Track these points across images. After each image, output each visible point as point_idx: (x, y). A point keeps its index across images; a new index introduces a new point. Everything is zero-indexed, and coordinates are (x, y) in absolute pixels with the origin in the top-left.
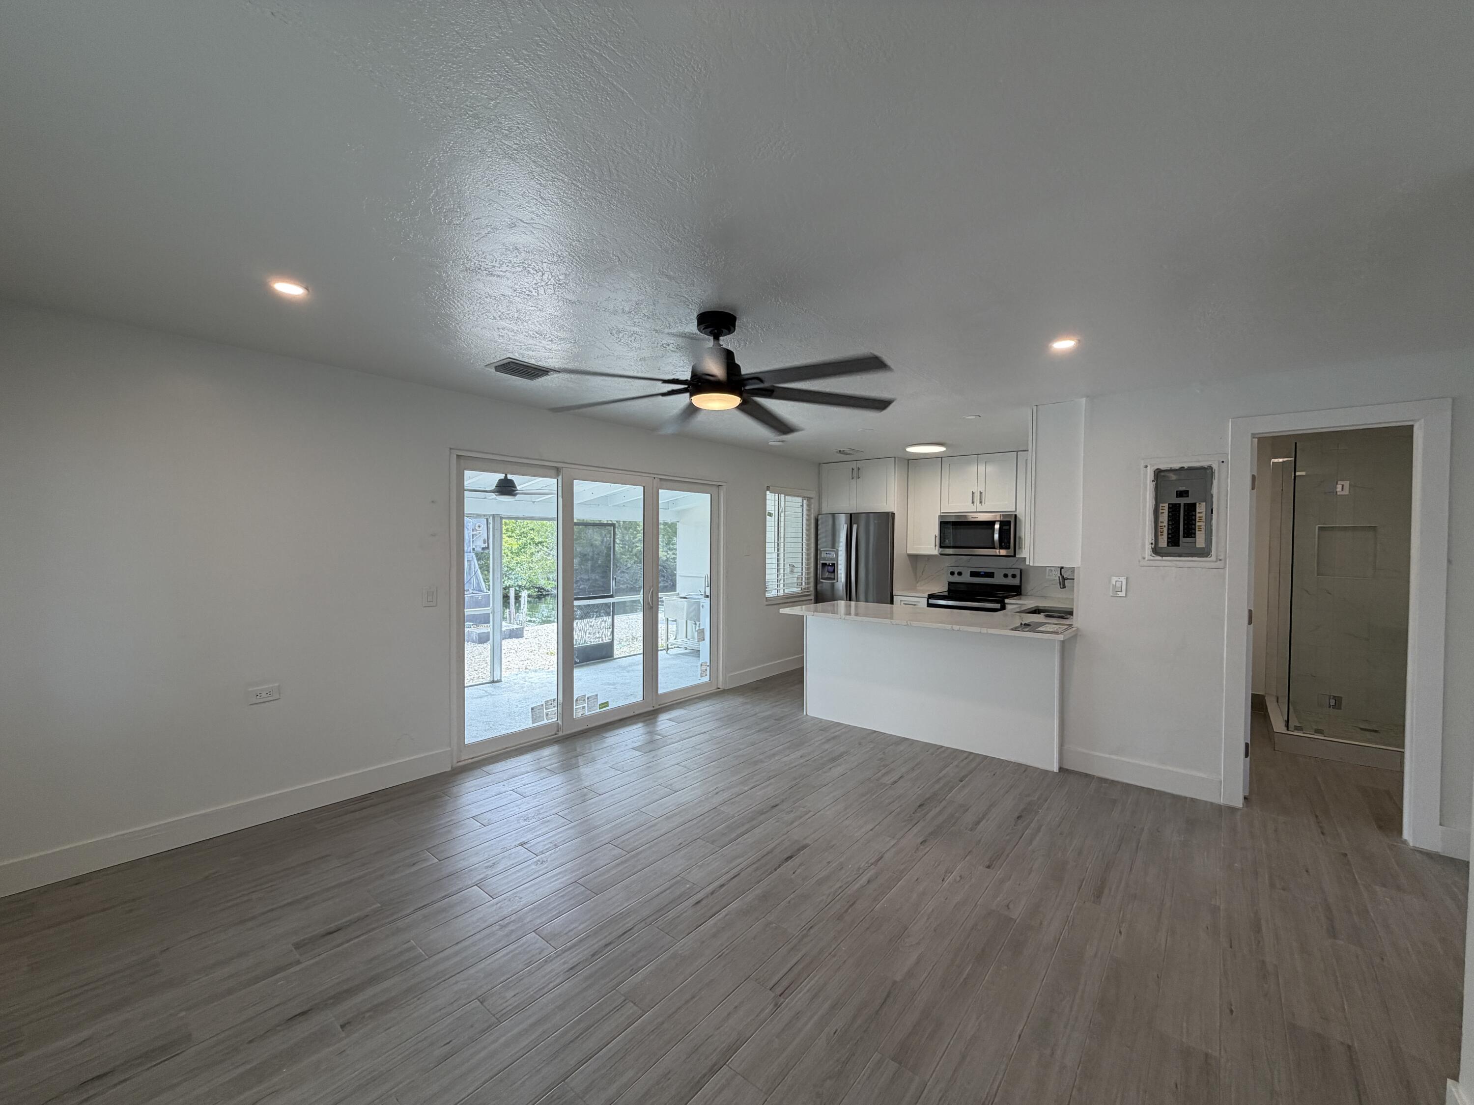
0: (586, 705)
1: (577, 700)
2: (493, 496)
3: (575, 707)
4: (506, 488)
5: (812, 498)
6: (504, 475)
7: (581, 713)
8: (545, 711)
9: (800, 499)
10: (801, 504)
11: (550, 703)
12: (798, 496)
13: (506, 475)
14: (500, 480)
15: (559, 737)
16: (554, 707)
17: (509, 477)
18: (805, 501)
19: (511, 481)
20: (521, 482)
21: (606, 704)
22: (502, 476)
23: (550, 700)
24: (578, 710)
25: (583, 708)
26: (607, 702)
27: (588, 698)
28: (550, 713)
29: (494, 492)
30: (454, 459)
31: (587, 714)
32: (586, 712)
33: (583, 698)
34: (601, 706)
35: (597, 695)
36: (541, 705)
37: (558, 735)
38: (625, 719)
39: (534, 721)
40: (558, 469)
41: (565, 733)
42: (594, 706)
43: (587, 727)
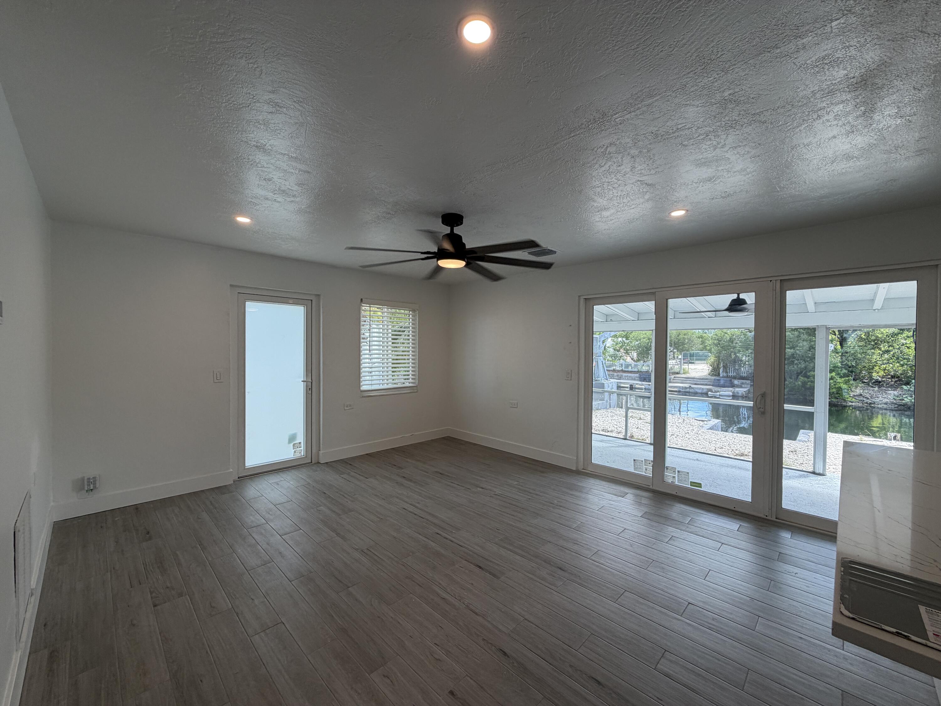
0: (676, 476)
1: (668, 468)
3: (665, 473)
7: (672, 480)
8: (644, 466)
11: (649, 462)
15: (649, 488)
16: (650, 466)
21: (699, 485)
23: (647, 460)
24: (669, 477)
25: (674, 477)
26: (700, 484)
27: (679, 472)
28: (648, 469)
29: (726, 310)
30: (582, 301)
31: (677, 483)
32: (677, 481)
33: (674, 470)
34: (692, 484)
35: (688, 473)
36: (642, 461)
37: (651, 487)
38: (718, 507)
39: (635, 469)
40: (654, 293)
41: (654, 488)
42: (685, 481)
43: (675, 493)
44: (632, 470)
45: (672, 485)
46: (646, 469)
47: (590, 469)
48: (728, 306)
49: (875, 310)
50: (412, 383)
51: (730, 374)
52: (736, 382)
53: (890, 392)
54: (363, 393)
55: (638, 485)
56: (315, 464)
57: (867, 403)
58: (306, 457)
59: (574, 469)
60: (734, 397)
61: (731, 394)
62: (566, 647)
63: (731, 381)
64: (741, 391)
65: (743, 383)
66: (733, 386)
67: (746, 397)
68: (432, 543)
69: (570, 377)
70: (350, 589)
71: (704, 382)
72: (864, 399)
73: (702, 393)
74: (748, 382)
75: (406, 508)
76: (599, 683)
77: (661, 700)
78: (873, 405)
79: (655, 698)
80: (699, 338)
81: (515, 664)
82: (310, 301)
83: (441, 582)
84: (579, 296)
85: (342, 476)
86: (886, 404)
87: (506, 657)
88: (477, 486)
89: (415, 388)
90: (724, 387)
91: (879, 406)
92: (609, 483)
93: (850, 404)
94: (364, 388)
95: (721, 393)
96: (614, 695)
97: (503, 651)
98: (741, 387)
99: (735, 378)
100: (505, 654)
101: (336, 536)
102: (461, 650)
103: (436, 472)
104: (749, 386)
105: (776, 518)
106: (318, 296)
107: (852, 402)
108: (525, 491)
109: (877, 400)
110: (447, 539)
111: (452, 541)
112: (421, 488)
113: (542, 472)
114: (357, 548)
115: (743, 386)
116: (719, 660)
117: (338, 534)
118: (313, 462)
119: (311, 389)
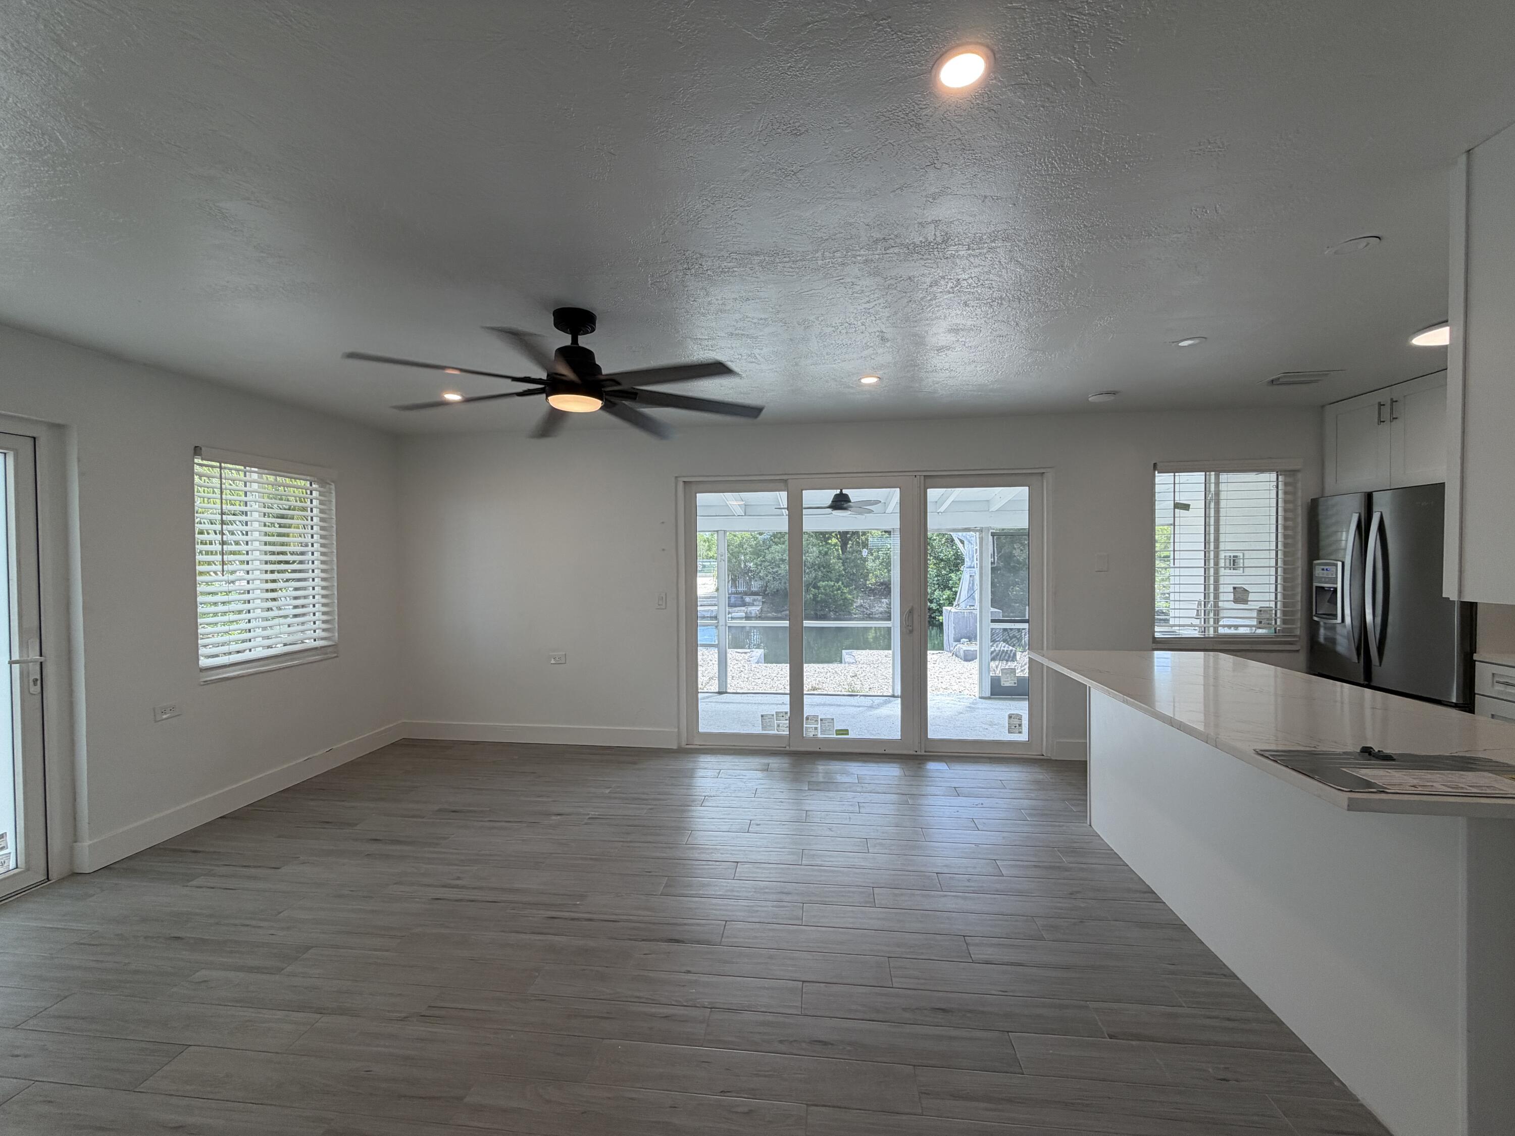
0: (819, 726)
1: (807, 719)
2: (830, 510)
3: (805, 726)
4: (840, 502)
5: (1298, 471)
6: (839, 491)
7: (813, 733)
8: (776, 722)
9: (1273, 476)
10: (1275, 484)
11: (782, 715)
12: (1270, 470)
13: (841, 490)
14: (836, 495)
15: (786, 751)
16: (786, 720)
17: (845, 491)
18: (1280, 478)
19: (846, 496)
20: (854, 495)
21: (846, 732)
22: (838, 491)
23: (782, 712)
24: (811, 730)
25: (816, 728)
26: (847, 730)
27: (821, 720)
28: (781, 725)
29: (829, 507)
30: (681, 485)
31: (819, 736)
32: (819, 734)
33: (815, 718)
34: (839, 732)
35: (833, 719)
36: (773, 715)
37: (788, 748)
38: (870, 754)
39: (764, 728)
40: (786, 481)
41: (792, 749)
42: (829, 730)
43: (819, 750)
44: (758, 730)
45: (815, 739)
46: (778, 726)
47: (697, 742)
48: (830, 502)
49: (938, 513)
50: (322, 639)
51: (740, 589)
52: (748, 599)
53: (883, 600)
54: (204, 674)
55: (772, 750)
56: (61, 880)
57: (866, 614)
58: (28, 869)
59: (675, 747)
60: (748, 618)
61: (744, 615)
62: (878, 990)
63: (742, 598)
64: (755, 610)
65: (754, 600)
66: (744, 604)
67: (759, 617)
68: (557, 938)
69: (664, 604)
70: (466, 1100)
71: (712, 601)
72: (865, 610)
73: (711, 617)
74: (760, 598)
75: (439, 896)
76: (944, 1010)
77: (1006, 992)
78: (871, 616)
79: (1001, 993)
80: (705, 541)
81: (849, 1048)
82: (31, 442)
83: (638, 994)
84: (676, 477)
85: (194, 883)
86: (881, 613)
87: (830, 1046)
88: (550, 814)
89: (330, 650)
90: (736, 606)
91: (877, 616)
92: (739, 757)
93: (854, 616)
94: (204, 662)
95: (733, 614)
96: (969, 1015)
97: (820, 1041)
98: (753, 605)
99: (746, 594)
100: (825, 1043)
101: (319, 1016)
102: (765, 1076)
103: (440, 810)
104: (761, 603)
105: (925, 752)
106: (59, 429)
107: (855, 614)
108: (636, 799)
109: (874, 610)
110: (578, 919)
111: (590, 920)
112: (436, 850)
113: (635, 763)
114: (403, 1015)
115: (755, 603)
116: (1007, 921)
117: (320, 1011)
118: (54, 876)
119: (42, 680)
